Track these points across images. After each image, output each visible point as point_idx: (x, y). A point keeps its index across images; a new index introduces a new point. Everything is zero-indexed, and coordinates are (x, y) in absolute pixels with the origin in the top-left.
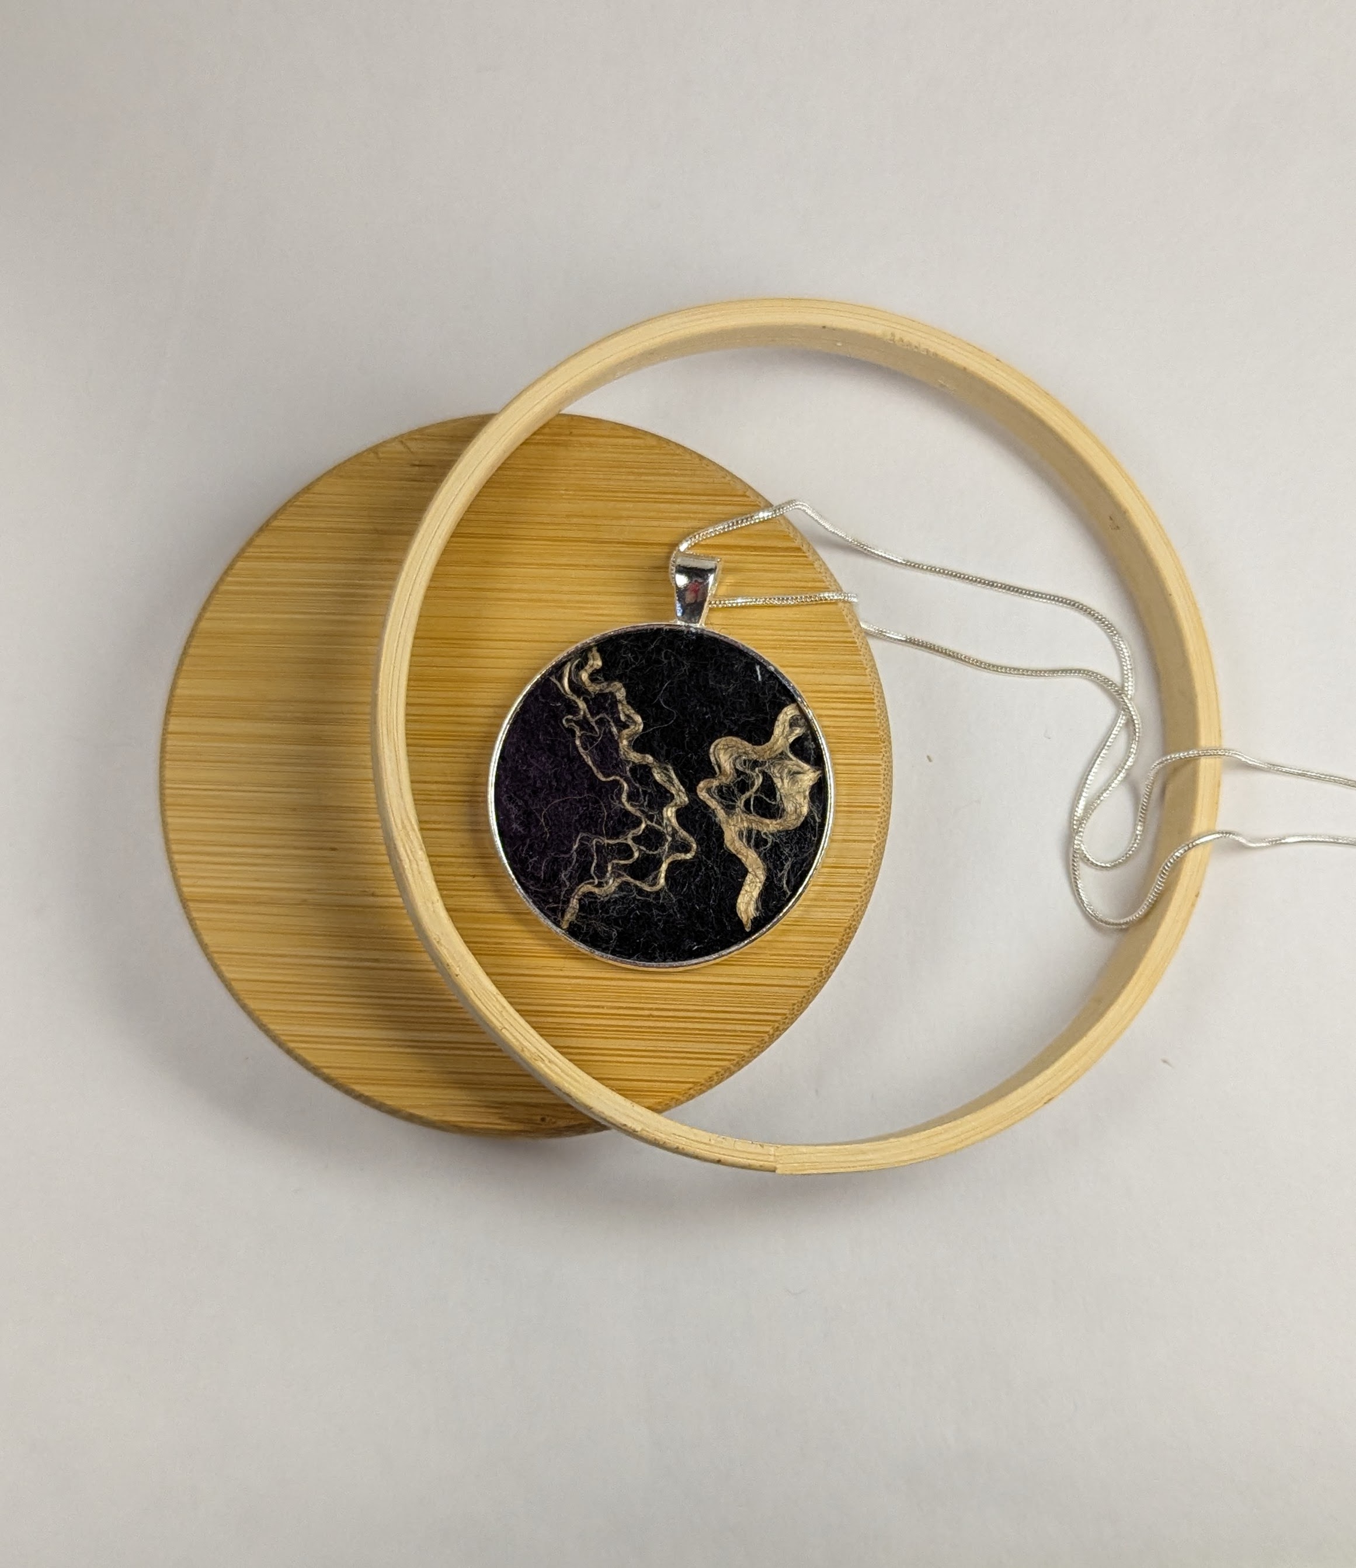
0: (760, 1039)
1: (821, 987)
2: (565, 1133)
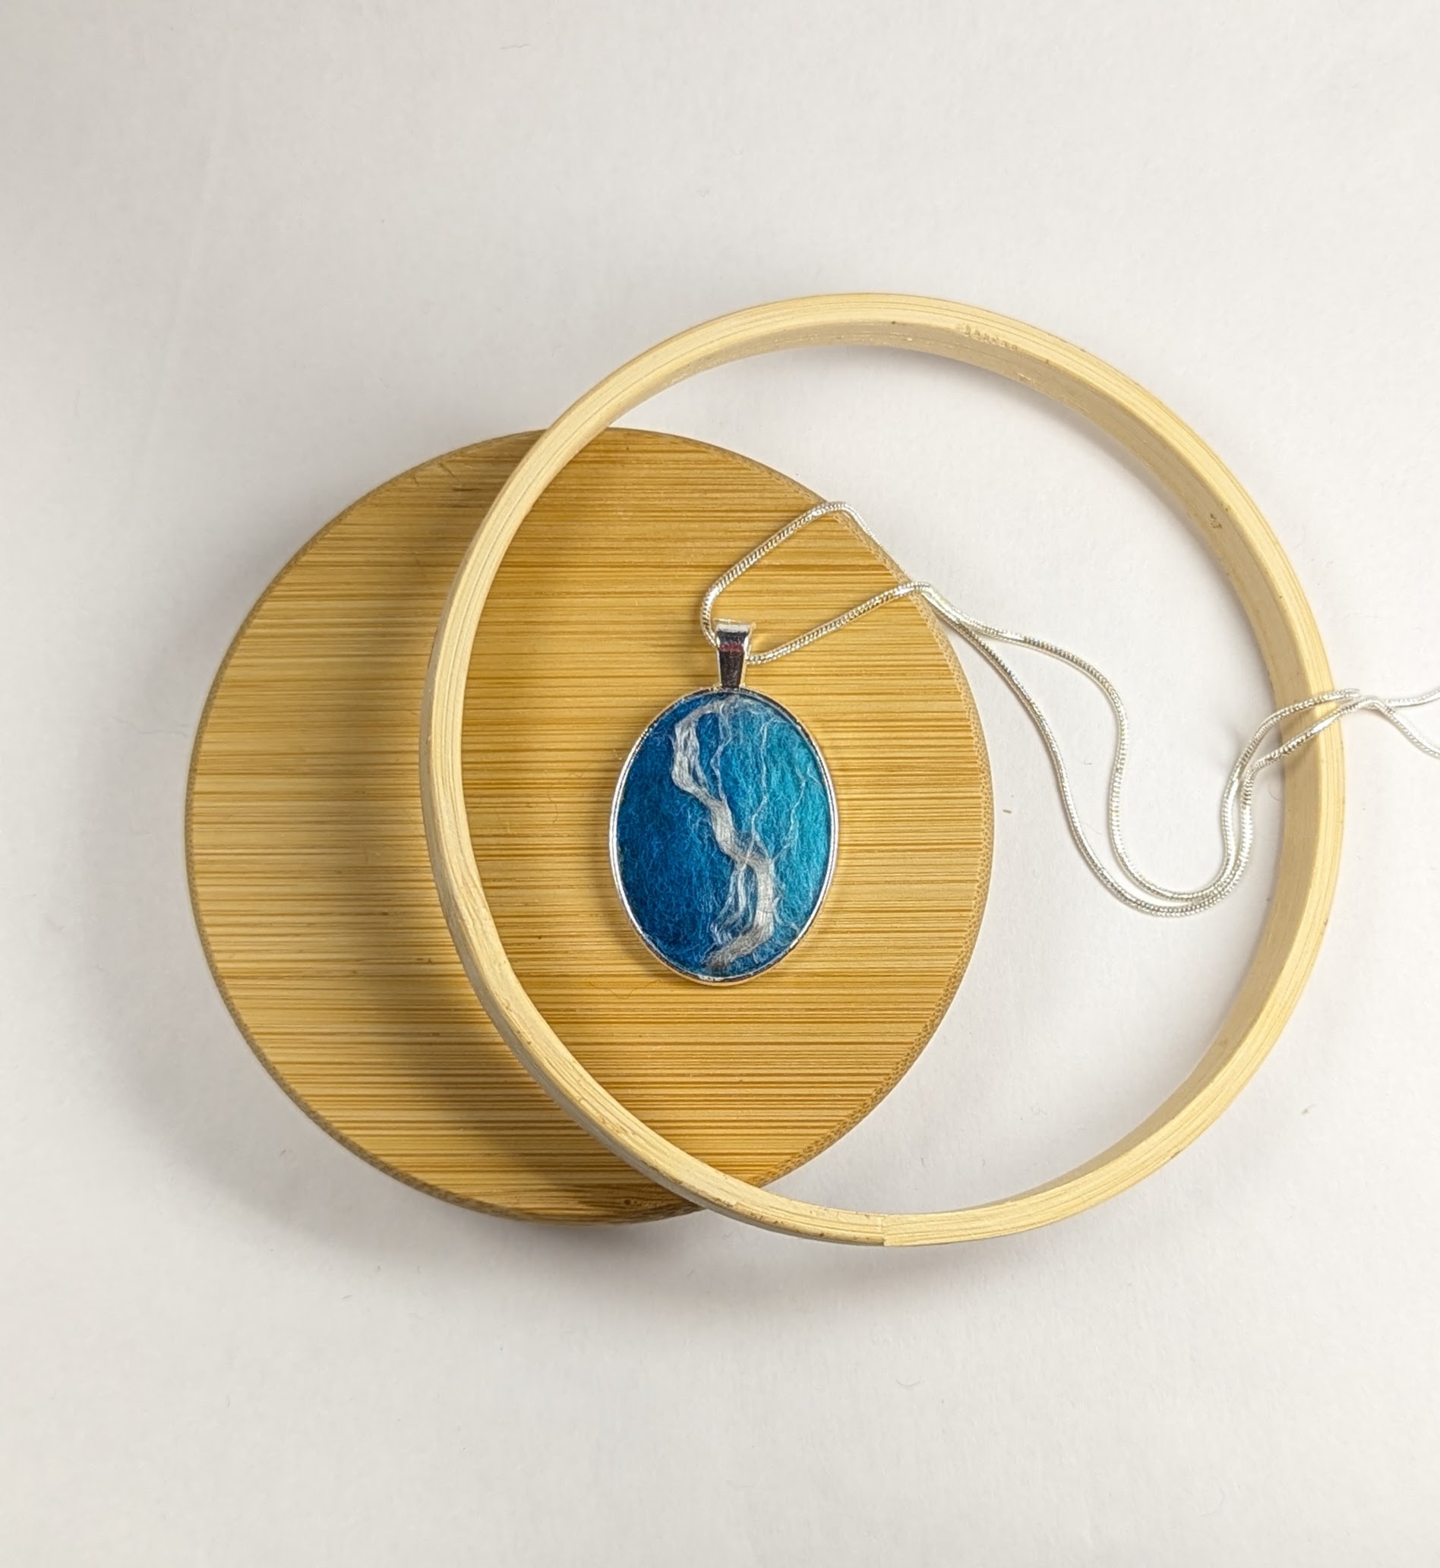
0: (862, 1103)
1: (926, 1043)
2: (651, 1216)
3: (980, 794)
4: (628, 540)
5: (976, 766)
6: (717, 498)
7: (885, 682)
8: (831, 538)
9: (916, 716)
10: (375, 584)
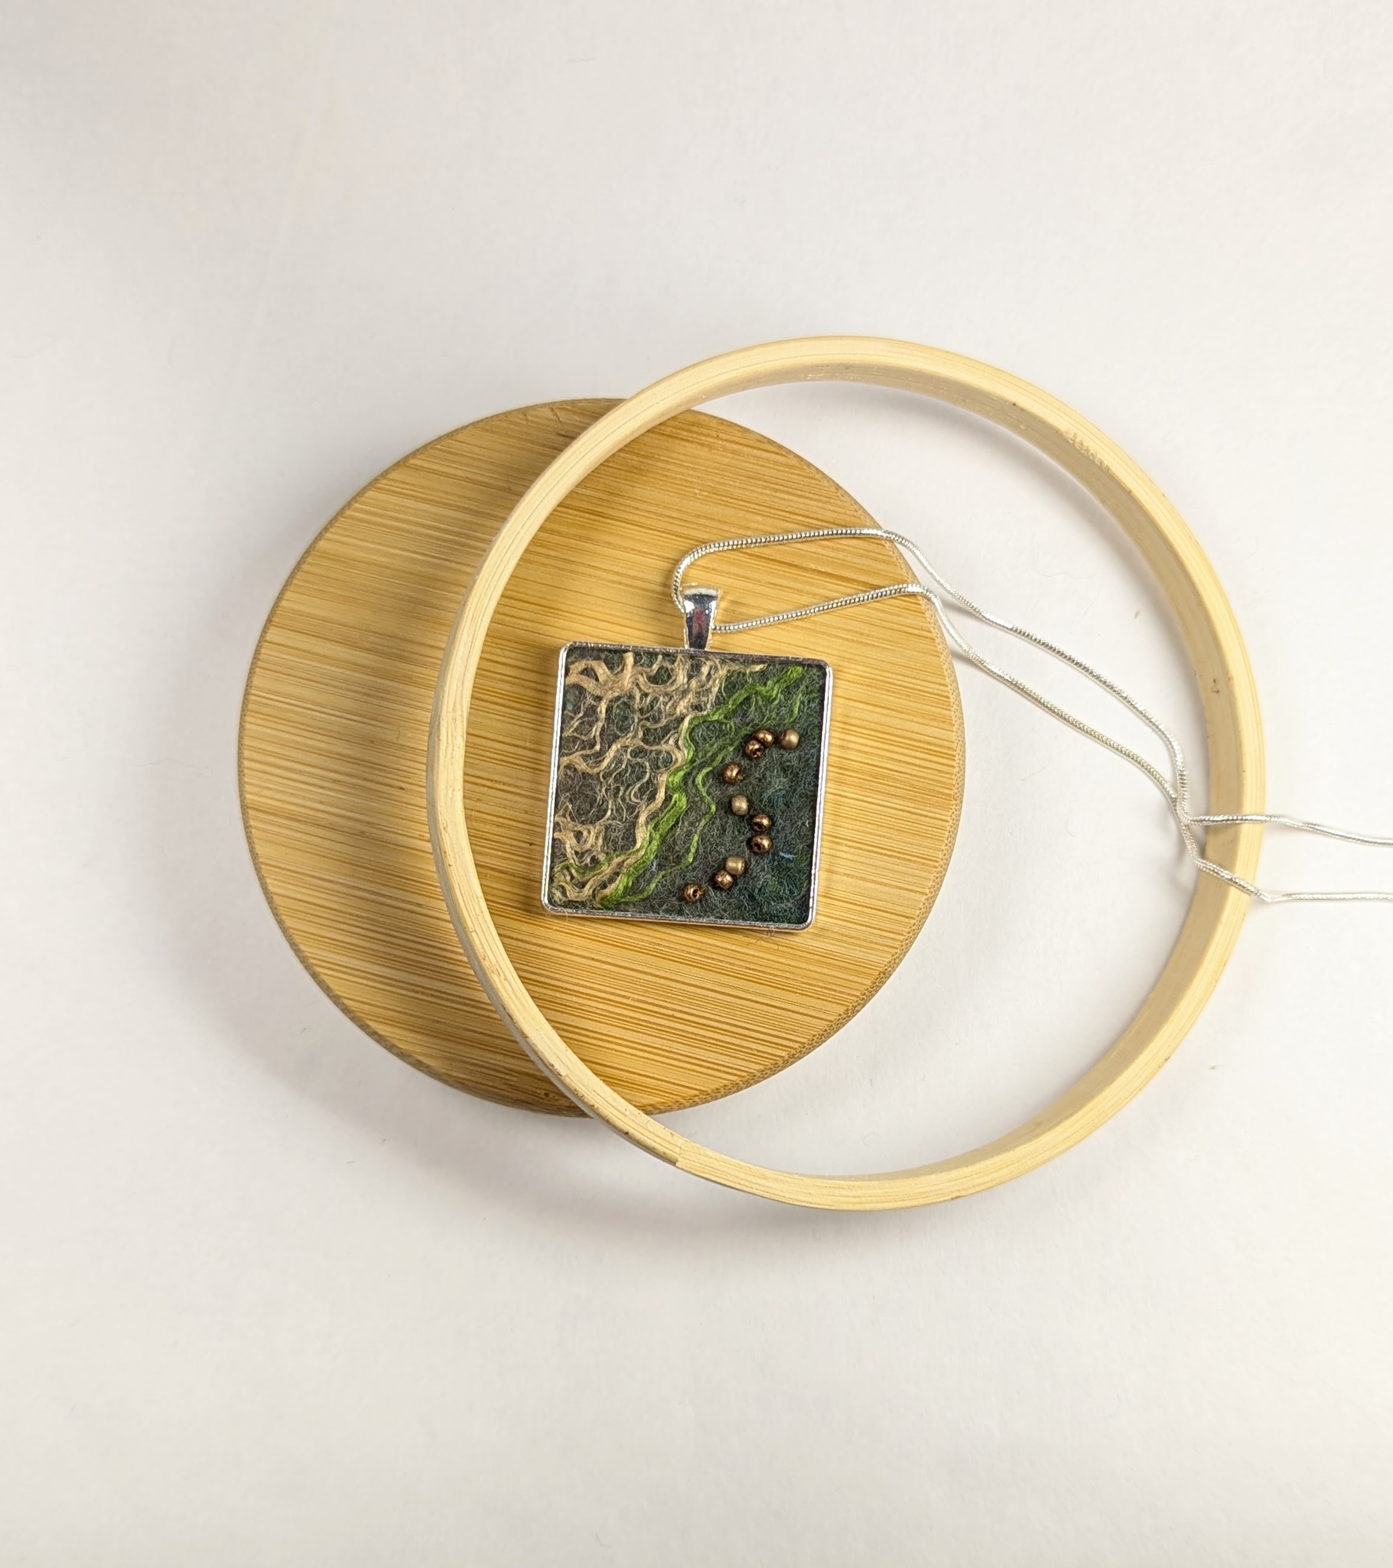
1: (844, 1024)
2: (565, 1112)
3: (948, 819)
4: (698, 516)
5: (951, 792)
6: (785, 499)
7: (891, 698)
8: (876, 560)
9: (910, 735)
10: (469, 499)
